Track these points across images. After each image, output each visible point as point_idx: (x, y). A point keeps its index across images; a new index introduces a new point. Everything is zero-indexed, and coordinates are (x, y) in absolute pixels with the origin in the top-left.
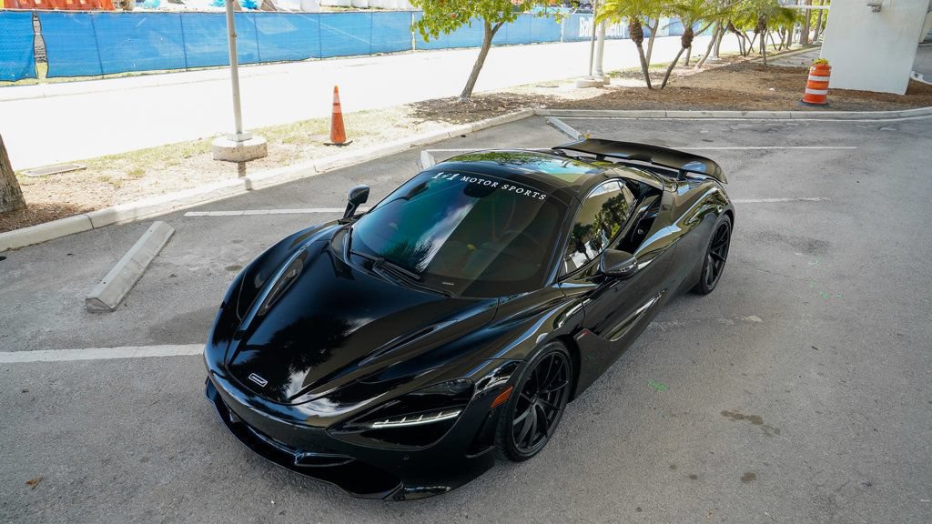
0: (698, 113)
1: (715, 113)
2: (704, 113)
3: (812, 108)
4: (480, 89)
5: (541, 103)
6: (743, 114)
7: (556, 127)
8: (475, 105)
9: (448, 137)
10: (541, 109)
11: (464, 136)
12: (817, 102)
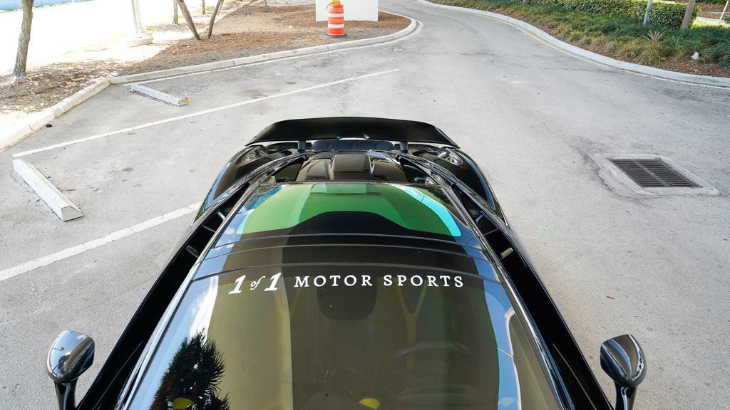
0: (259, 57)
1: (273, 55)
2: (264, 57)
3: (338, 39)
4: (35, 62)
5: (111, 71)
6: (295, 52)
7: (144, 95)
8: (36, 83)
9: (30, 131)
10: (114, 77)
11: (49, 126)
12: (339, 35)
